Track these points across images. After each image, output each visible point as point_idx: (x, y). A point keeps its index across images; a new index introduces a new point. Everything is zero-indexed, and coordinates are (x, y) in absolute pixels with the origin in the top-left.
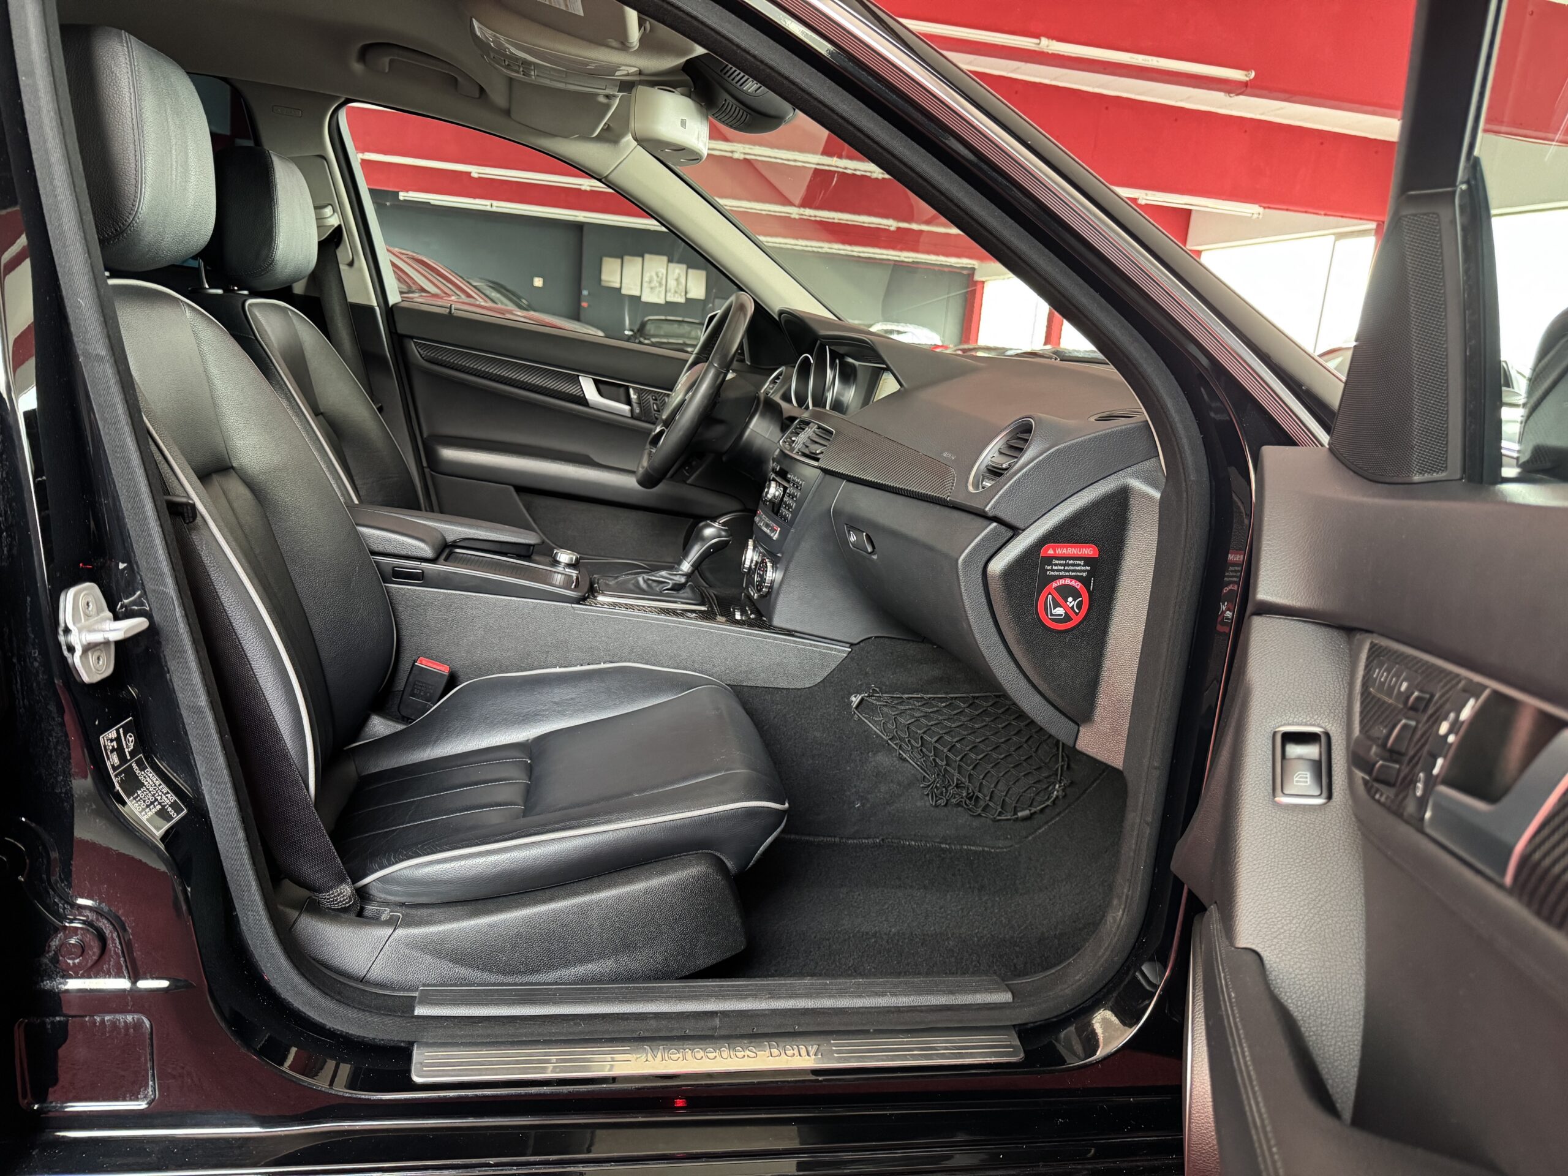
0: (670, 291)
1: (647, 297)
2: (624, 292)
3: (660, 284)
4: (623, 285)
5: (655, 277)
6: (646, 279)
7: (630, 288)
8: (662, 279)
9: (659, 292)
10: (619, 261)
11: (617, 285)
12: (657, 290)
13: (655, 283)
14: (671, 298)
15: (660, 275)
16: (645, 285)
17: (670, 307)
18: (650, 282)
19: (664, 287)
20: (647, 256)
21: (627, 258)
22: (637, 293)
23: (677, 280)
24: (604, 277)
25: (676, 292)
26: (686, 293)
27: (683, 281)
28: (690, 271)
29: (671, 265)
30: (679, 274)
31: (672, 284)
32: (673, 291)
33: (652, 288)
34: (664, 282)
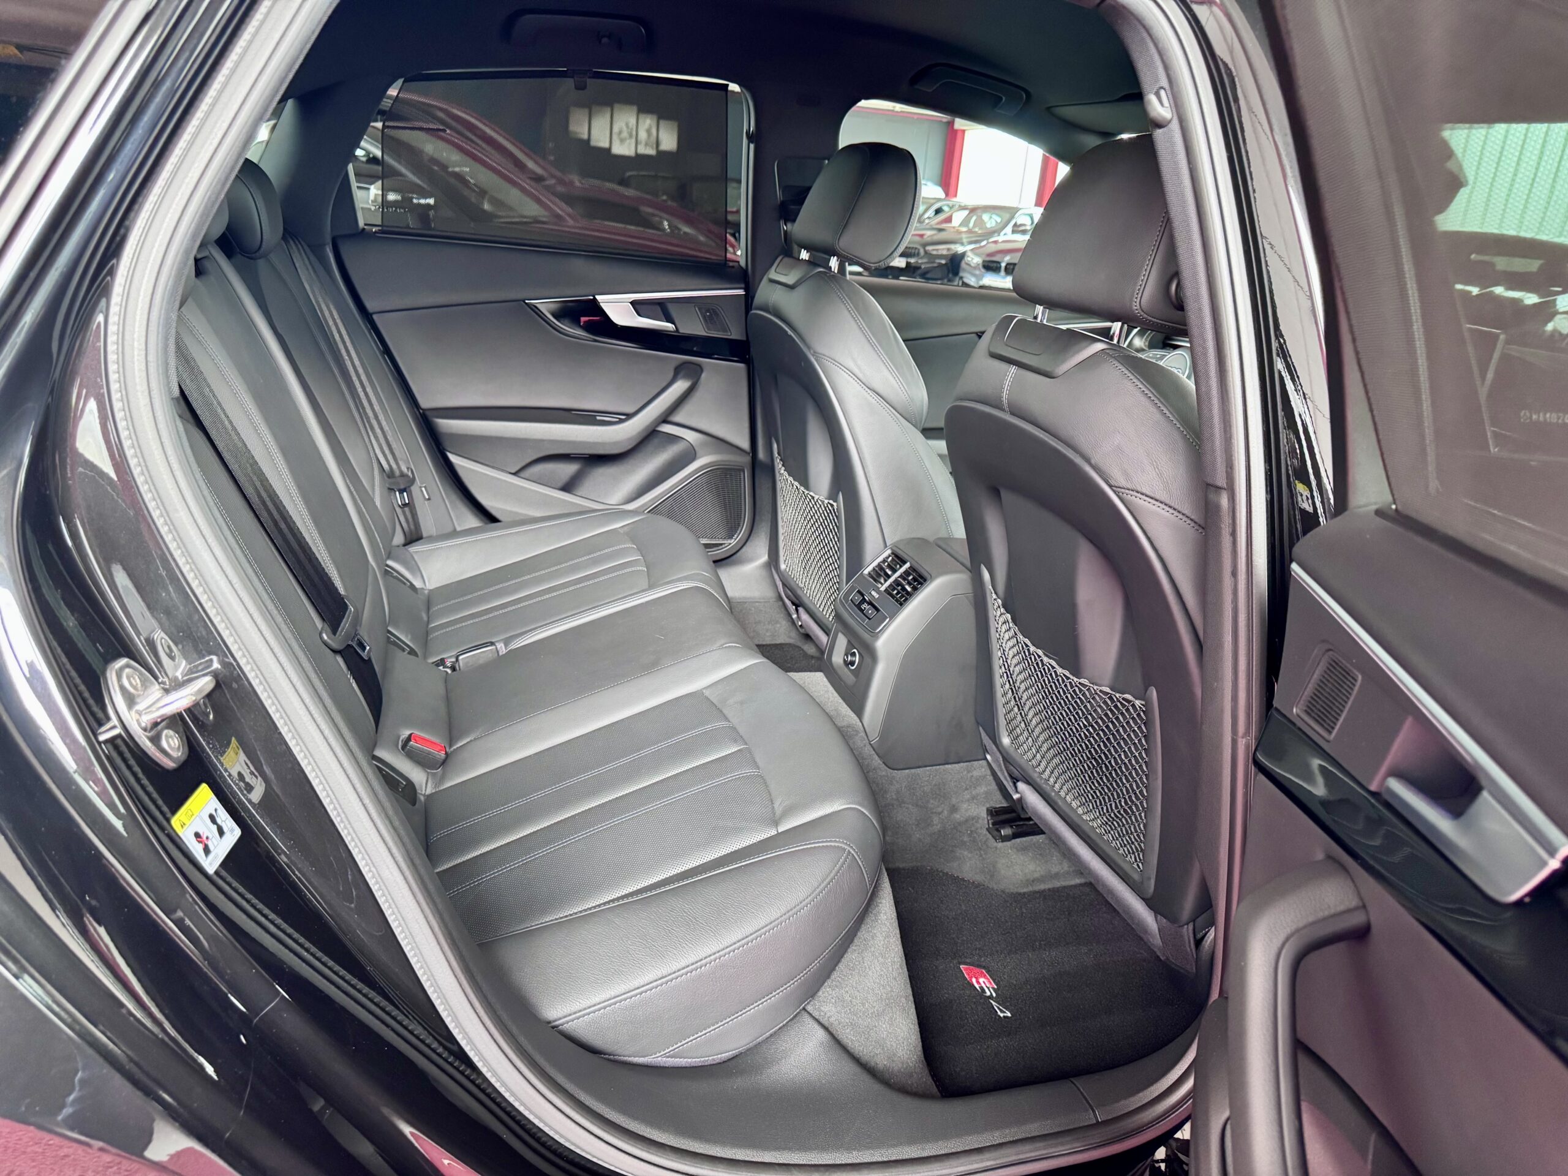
0: (641, 143)
1: (618, 149)
2: (593, 143)
3: (631, 136)
4: (593, 137)
5: (625, 128)
6: (616, 129)
7: (600, 139)
8: (632, 129)
9: (630, 144)
10: (586, 111)
11: (585, 137)
12: (628, 141)
13: (625, 134)
14: (643, 150)
15: (630, 125)
16: (615, 137)
17: (639, 160)
18: (620, 132)
19: (633, 140)
20: (617, 106)
21: (595, 108)
22: (606, 145)
23: (649, 131)
24: (573, 127)
25: (646, 144)
26: (658, 144)
27: (654, 131)
28: (662, 123)
29: (642, 116)
30: (650, 125)
31: (643, 135)
32: (644, 143)
33: (622, 141)
34: (634, 133)
